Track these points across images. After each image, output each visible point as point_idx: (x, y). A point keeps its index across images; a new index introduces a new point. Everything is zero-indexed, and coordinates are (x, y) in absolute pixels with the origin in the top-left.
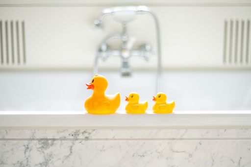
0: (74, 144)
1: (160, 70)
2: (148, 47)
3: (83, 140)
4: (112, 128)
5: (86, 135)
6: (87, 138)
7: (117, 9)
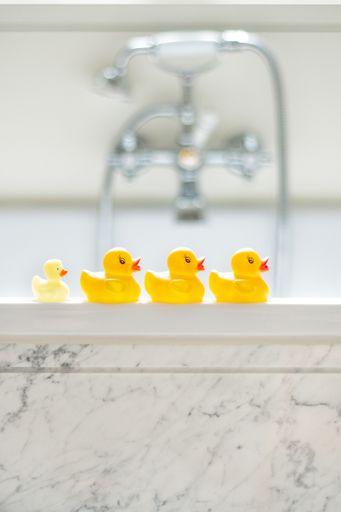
0: (31, 381)
1: (284, 205)
2: (250, 143)
3: (56, 371)
4: (134, 341)
5: (65, 358)
6: (66, 368)
7: (166, 39)
